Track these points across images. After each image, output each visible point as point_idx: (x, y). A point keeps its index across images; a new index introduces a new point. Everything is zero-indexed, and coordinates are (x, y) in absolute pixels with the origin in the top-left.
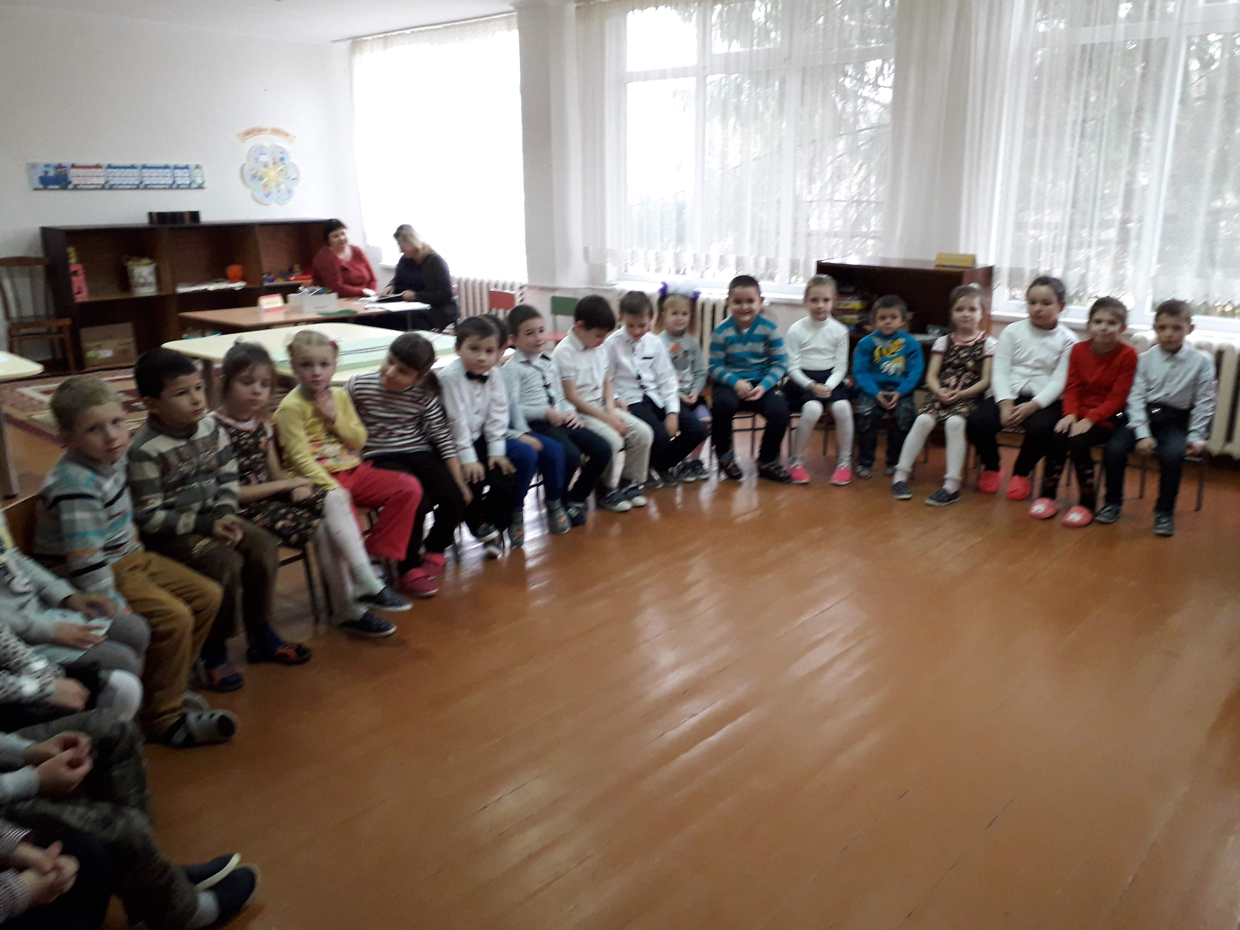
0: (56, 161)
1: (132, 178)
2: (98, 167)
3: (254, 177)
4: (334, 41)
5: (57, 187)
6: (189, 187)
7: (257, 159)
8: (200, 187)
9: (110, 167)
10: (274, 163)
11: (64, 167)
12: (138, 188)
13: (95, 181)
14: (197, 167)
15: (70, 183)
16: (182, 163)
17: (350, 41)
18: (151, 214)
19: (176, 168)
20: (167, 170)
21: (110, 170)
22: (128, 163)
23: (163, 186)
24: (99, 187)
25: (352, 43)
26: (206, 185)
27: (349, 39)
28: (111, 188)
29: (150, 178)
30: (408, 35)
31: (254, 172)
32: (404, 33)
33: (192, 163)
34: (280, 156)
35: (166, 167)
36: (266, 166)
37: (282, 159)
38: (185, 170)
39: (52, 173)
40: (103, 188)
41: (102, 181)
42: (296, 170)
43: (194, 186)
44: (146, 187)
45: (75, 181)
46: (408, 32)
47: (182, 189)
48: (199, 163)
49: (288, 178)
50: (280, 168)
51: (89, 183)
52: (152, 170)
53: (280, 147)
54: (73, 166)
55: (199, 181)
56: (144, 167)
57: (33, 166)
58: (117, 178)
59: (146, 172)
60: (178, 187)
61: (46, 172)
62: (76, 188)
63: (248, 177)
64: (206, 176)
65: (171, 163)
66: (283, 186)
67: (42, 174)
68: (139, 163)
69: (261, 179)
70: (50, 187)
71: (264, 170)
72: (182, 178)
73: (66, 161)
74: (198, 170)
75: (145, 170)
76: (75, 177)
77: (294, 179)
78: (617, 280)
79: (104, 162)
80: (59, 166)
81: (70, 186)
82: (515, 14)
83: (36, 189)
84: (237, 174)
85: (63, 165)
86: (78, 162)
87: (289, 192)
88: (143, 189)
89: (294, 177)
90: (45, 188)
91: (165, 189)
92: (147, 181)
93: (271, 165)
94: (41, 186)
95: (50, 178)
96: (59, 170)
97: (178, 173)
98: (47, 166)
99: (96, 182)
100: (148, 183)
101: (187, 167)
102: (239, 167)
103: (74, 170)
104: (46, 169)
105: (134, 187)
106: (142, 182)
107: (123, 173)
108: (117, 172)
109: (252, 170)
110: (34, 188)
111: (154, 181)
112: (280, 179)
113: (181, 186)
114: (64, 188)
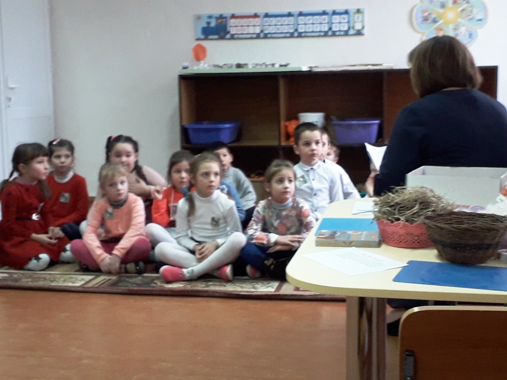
0: (216, 12)
1: (287, 25)
2: (256, 16)
3: (426, 19)
5: (216, 37)
6: (346, 33)
8: (359, 33)
9: (267, 16)
11: (225, 18)
12: (292, 36)
13: (251, 30)
14: (358, 11)
15: (229, 32)
16: (340, 8)
19: (334, 13)
20: (325, 16)
21: (266, 19)
23: (318, 34)
24: (255, 36)
26: (365, 31)
28: (266, 37)
29: (305, 25)
31: (426, 14)
33: (352, 8)
35: (324, 13)
36: (444, 6)
38: (344, 16)
39: (213, 24)
40: (258, 37)
41: (258, 30)
43: (351, 32)
44: (300, 35)
45: (233, 31)
47: (339, 36)
48: (359, 7)
49: (472, 19)
50: (462, 8)
51: (246, 32)
52: (308, 17)
54: (233, 16)
55: (358, 26)
56: (301, 14)
57: (199, 18)
58: (272, 26)
59: (302, 19)
60: (334, 34)
61: (209, 23)
62: (232, 37)
63: (417, 20)
64: (368, 22)
65: (329, 9)
66: (462, 30)
67: (205, 25)
68: (295, 10)
69: (435, 21)
70: (211, 37)
71: (441, 11)
72: (340, 24)
73: (227, 12)
74: (360, 15)
76: (234, 27)
79: (261, 11)
80: (221, 17)
81: (228, 36)
83: (198, 39)
84: (405, 17)
85: (224, 16)
86: (237, 12)
87: (470, 35)
88: (297, 37)
89: (479, 18)
90: (206, 38)
91: (320, 36)
92: (301, 30)
93: (450, 5)
94: (203, 37)
95: (212, 28)
96: (220, 21)
97: (336, 19)
98: (210, 17)
99: (252, 32)
100: (303, 31)
101: (346, 12)
102: (408, 9)
103: (233, 20)
104: (209, 20)
105: (288, 35)
106: (296, 30)
107: (279, 21)
108: (274, 21)
109: (424, 11)
110: (197, 38)
111: (309, 28)
112: (459, 20)
113: (337, 33)
114: (222, 38)
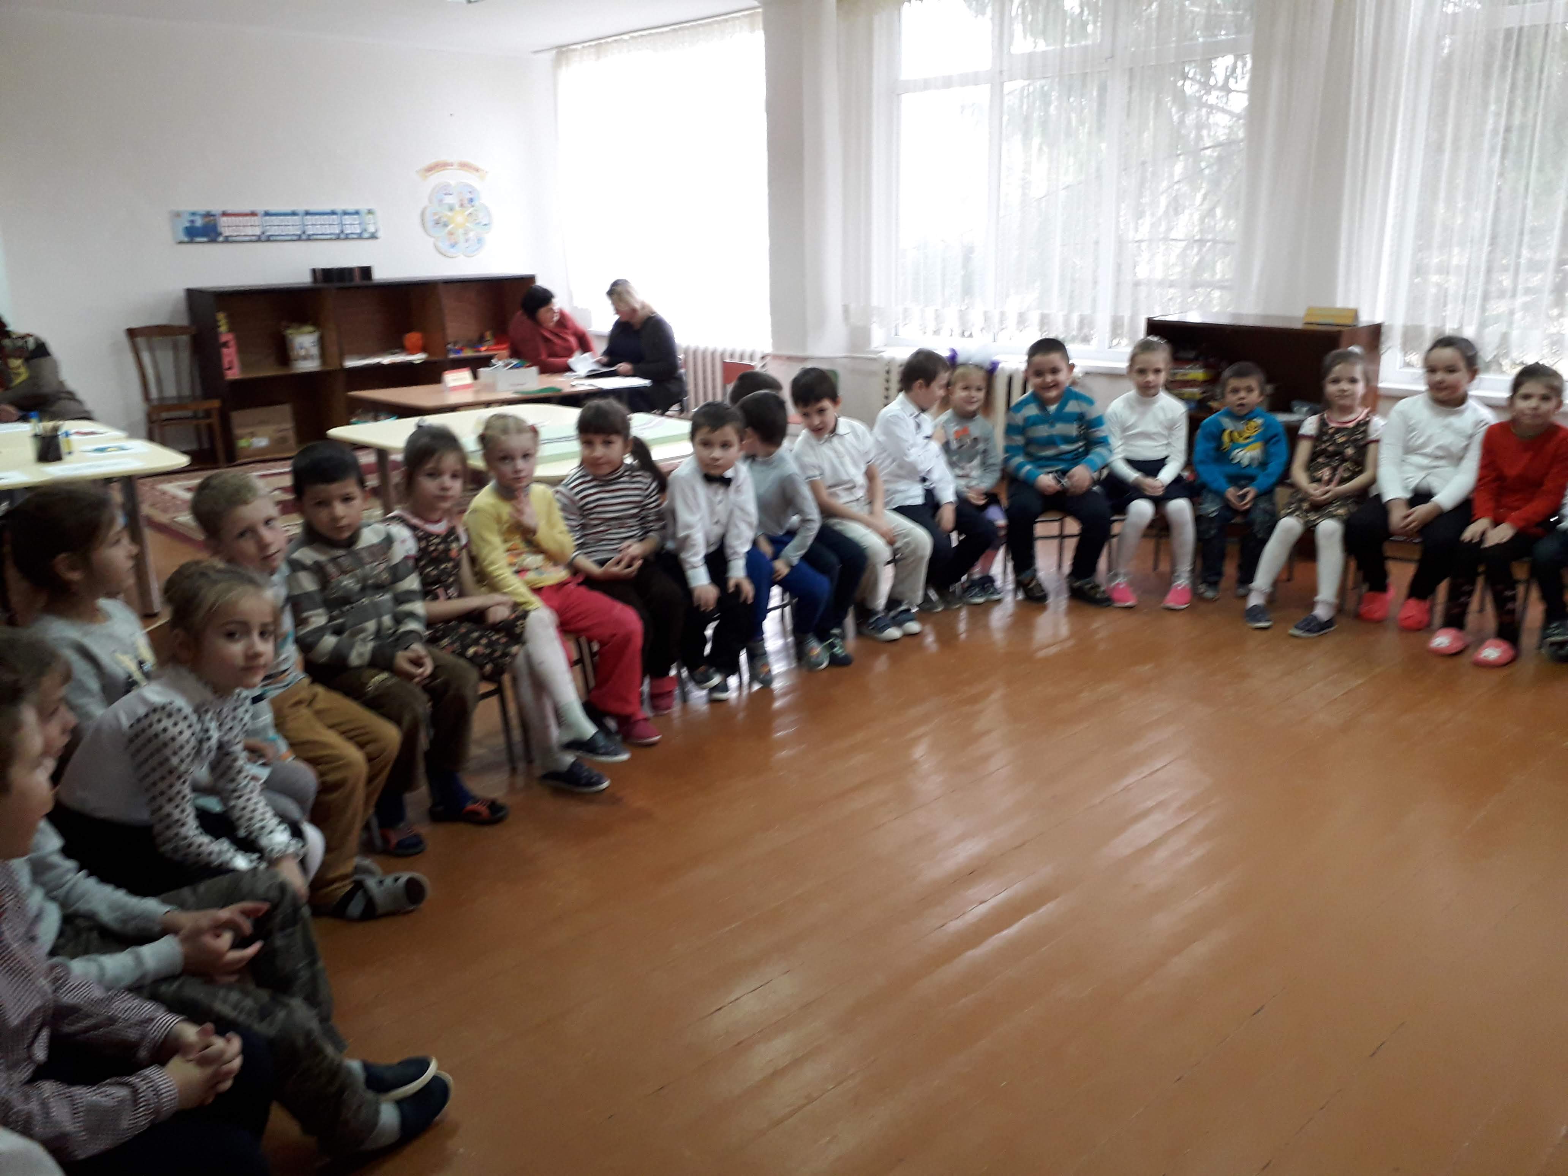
0: (203, 208)
1: (292, 227)
2: (253, 214)
3: (437, 223)
4: (536, 52)
5: (205, 239)
6: (360, 237)
7: (441, 201)
8: (373, 237)
9: (267, 214)
10: (462, 205)
11: (214, 215)
12: (299, 239)
13: (250, 231)
14: (370, 212)
15: (220, 234)
16: (351, 208)
17: (554, 52)
18: (314, 271)
19: (345, 213)
20: (334, 217)
21: (267, 218)
22: (288, 209)
23: (329, 237)
24: (254, 238)
25: (558, 53)
26: (379, 234)
27: (552, 49)
28: (269, 239)
29: (314, 226)
30: (626, 41)
31: (437, 217)
32: (621, 39)
33: (363, 207)
34: (470, 196)
35: (333, 213)
36: (451, 209)
37: (471, 200)
38: (356, 217)
39: (199, 222)
40: (259, 240)
41: (257, 231)
42: (489, 214)
43: (366, 235)
44: (309, 239)
45: (227, 232)
46: (626, 37)
47: (353, 239)
48: (370, 207)
49: (479, 223)
50: (469, 212)
51: (243, 234)
52: (317, 217)
53: (470, 186)
54: (225, 214)
55: (372, 229)
56: (307, 213)
57: (178, 215)
58: (275, 226)
59: (309, 219)
60: (347, 238)
61: (192, 221)
62: (227, 240)
63: (430, 224)
64: (379, 223)
65: (339, 207)
66: (471, 234)
67: (188, 225)
68: (301, 208)
69: (446, 225)
70: (197, 239)
71: (450, 214)
72: (352, 226)
73: (216, 208)
74: (370, 216)
75: (308, 217)
76: (226, 226)
77: (485, 225)
78: (886, 345)
79: (260, 208)
80: (208, 215)
81: (221, 239)
82: (760, 10)
83: (181, 243)
84: (417, 220)
85: (213, 213)
86: (230, 209)
87: (480, 240)
88: (306, 240)
89: (485, 223)
90: (191, 242)
91: (331, 239)
92: (310, 231)
93: (457, 208)
94: (186, 239)
95: (197, 228)
96: (208, 219)
97: (347, 219)
98: (194, 214)
99: (250, 233)
100: (311, 232)
101: (357, 213)
102: (419, 211)
103: (225, 219)
104: (192, 218)
105: (295, 238)
106: (304, 233)
107: (282, 221)
108: (275, 220)
109: (435, 214)
110: (179, 241)
111: (318, 230)
112: (468, 225)
113: (351, 236)
114: (213, 241)
